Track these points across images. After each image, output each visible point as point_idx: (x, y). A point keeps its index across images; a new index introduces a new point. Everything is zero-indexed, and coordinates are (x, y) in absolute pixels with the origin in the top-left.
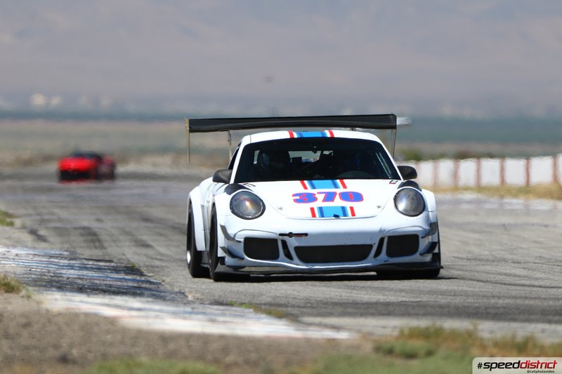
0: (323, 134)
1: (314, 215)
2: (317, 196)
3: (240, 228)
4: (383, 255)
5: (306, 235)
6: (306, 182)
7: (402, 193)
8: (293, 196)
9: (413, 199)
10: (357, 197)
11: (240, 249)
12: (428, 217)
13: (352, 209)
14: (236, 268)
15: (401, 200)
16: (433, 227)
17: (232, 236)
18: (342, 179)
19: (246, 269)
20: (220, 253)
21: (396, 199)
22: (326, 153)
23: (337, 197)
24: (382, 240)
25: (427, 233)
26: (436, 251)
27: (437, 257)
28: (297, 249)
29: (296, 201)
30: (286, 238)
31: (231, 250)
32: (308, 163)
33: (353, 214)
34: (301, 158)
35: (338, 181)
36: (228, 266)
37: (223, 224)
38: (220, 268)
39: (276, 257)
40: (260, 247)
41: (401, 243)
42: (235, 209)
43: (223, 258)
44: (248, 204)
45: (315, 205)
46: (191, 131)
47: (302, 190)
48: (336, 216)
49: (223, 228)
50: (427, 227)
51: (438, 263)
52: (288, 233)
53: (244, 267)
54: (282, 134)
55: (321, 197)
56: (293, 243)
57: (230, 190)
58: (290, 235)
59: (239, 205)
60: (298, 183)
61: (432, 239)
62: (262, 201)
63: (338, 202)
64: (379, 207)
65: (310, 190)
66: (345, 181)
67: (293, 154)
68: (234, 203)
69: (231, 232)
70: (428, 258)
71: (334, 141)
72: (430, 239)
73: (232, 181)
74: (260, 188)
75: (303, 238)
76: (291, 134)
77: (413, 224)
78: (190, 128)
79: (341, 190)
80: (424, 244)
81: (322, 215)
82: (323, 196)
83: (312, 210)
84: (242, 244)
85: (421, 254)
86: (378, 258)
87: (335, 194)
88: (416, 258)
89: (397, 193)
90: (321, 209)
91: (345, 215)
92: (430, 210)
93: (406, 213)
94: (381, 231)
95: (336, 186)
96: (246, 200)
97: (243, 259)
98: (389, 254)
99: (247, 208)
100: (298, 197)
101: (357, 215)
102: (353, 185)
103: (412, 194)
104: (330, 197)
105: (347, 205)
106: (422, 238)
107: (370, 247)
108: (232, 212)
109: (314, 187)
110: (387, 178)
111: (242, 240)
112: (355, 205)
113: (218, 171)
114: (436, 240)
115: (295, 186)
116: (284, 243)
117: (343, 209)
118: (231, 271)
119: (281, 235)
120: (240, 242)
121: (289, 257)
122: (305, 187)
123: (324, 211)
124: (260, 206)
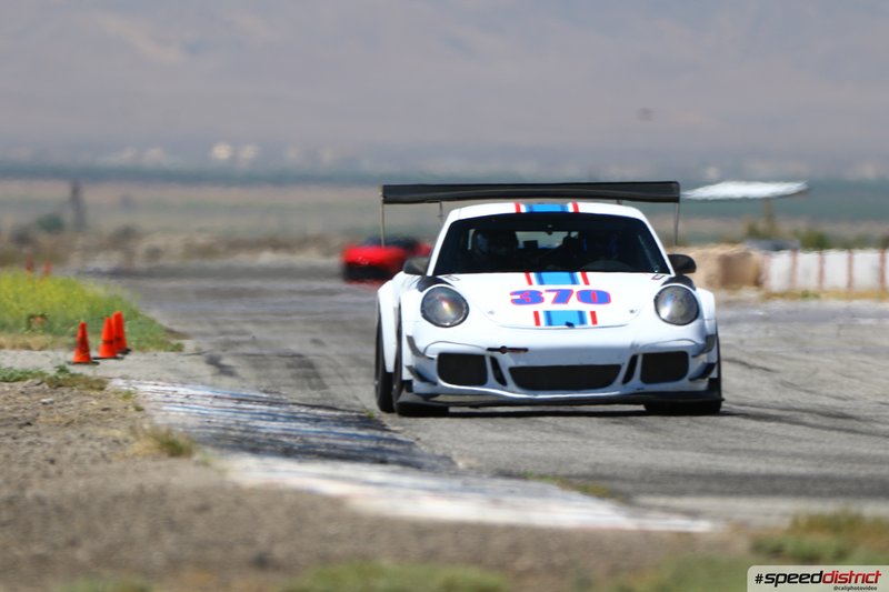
0: (563, 207)
1: (538, 323)
2: (545, 295)
3: (436, 340)
4: (636, 382)
5: (525, 350)
6: (532, 275)
7: (667, 293)
8: (513, 294)
9: (681, 301)
10: (602, 298)
11: (432, 370)
13: (593, 314)
14: (426, 396)
15: (664, 303)
16: (711, 341)
17: (422, 350)
18: (584, 271)
19: (440, 398)
20: (406, 375)
21: (657, 301)
22: (574, 234)
23: (574, 297)
24: (634, 359)
25: (701, 350)
26: (714, 375)
27: (716, 384)
28: (513, 370)
29: (515, 302)
30: (497, 354)
31: (421, 371)
32: (546, 249)
33: (595, 321)
34: (536, 242)
35: (579, 275)
36: (417, 394)
37: (410, 334)
38: (405, 397)
39: (482, 382)
40: (461, 366)
41: (661, 362)
42: (429, 313)
43: (409, 383)
44: (446, 306)
45: (541, 308)
46: (386, 201)
47: (525, 287)
48: (570, 325)
49: (411, 340)
50: (700, 342)
51: (717, 394)
52: (499, 346)
53: (437, 395)
54: (506, 208)
55: (549, 297)
56: (507, 361)
57: (421, 286)
58: (503, 350)
59: (433, 307)
60: (521, 276)
61: (708, 359)
62: (465, 301)
63: (574, 304)
64: (632, 311)
65: (536, 287)
66: (589, 274)
68: (427, 305)
69: (420, 344)
70: (703, 385)
71: (577, 215)
72: (704, 358)
73: (430, 273)
74: (465, 284)
75: (522, 354)
76: (518, 207)
77: (680, 336)
78: (384, 197)
79: (581, 286)
80: (695, 365)
81: (550, 322)
82: (554, 294)
83: (536, 314)
84: (435, 363)
85: (691, 380)
86: (631, 383)
87: (571, 292)
88: (684, 385)
89: (660, 293)
90: (548, 314)
91: (582, 321)
92: (706, 317)
93: (672, 321)
94: (633, 347)
95: (574, 282)
96: (443, 299)
97: (435, 384)
98: (645, 379)
99: (444, 310)
100: (518, 297)
101: (599, 324)
102: (599, 280)
103: (680, 293)
104: (563, 297)
105: (587, 308)
106: (694, 356)
107: (617, 368)
108: (424, 316)
109: (541, 282)
110: (650, 270)
111: (435, 356)
112: (597, 308)
114: (714, 360)
115: (517, 281)
116: (494, 362)
117: (581, 314)
118: (420, 400)
119: (490, 349)
120: (432, 359)
121: (502, 381)
122: (530, 283)
123: (553, 316)
124: (461, 307)
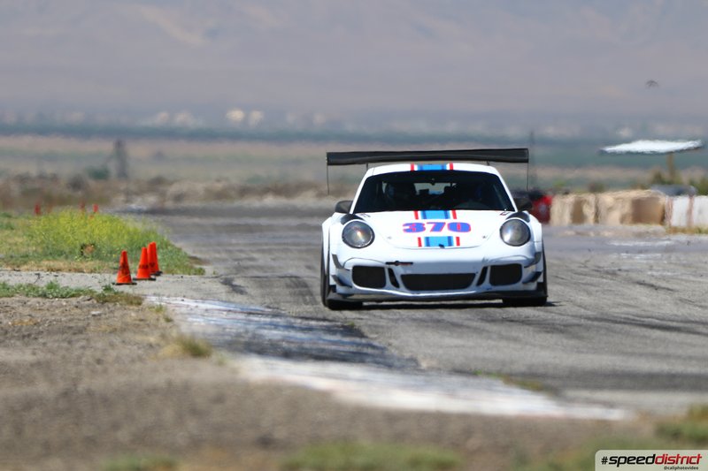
0: (443, 166)
1: (420, 245)
2: (426, 226)
3: (352, 257)
4: (487, 284)
5: (411, 263)
6: (419, 213)
7: (508, 224)
8: (406, 225)
9: (518, 230)
10: (465, 228)
11: (349, 278)
12: (533, 247)
13: (458, 239)
14: (345, 295)
15: (507, 232)
16: (538, 256)
17: (342, 264)
18: (454, 209)
19: (355, 297)
20: (332, 282)
21: (501, 230)
23: (446, 227)
24: (485, 269)
25: (531, 263)
26: (541, 279)
27: (543, 287)
28: (404, 277)
29: (406, 231)
30: (393, 267)
31: (341, 278)
32: (434, 195)
33: (458, 244)
34: (427, 190)
35: (450, 212)
36: (339, 294)
37: (335, 254)
38: (332, 296)
39: (382, 285)
40: (367, 274)
41: (503, 272)
42: (347, 239)
43: (334, 286)
44: (359, 234)
45: (423, 235)
46: (330, 164)
47: (414, 221)
48: (442, 246)
49: (335, 257)
50: (530, 257)
51: (542, 293)
52: (394, 261)
53: (352, 295)
54: (404, 167)
55: (429, 227)
56: (399, 271)
57: (344, 221)
58: (397, 263)
59: (350, 235)
60: (411, 213)
61: (536, 268)
62: (372, 231)
63: (446, 232)
64: (484, 237)
65: (421, 220)
66: (457, 212)
67: (419, 187)
68: (346, 233)
69: (341, 260)
70: (533, 286)
71: (452, 172)
72: (533, 268)
73: (351, 212)
74: (373, 219)
75: (409, 266)
76: (412, 167)
77: (519, 253)
78: (328, 159)
79: (451, 220)
80: (527, 273)
81: (428, 244)
82: (432, 226)
83: (419, 239)
84: (351, 273)
85: (525, 283)
86: (481, 286)
87: (444, 224)
88: (519, 286)
89: (504, 224)
90: (427, 239)
91: (450, 244)
92: (535, 239)
93: (512, 243)
94: (484, 261)
95: (447, 217)
96: (357, 229)
97: (351, 287)
98: (493, 282)
99: (357, 237)
100: (408, 227)
101: (462, 245)
102: (463, 216)
103: (517, 224)
104: (438, 227)
105: (454, 235)
106: (526, 267)
107: (473, 275)
108: (345, 241)
109: (425, 217)
111: (351, 268)
112: (461, 235)
113: (340, 203)
114: (541, 269)
115: (408, 216)
116: (391, 271)
117: (450, 238)
118: (340, 298)
119: (387, 263)
120: (349, 270)
121: (396, 285)
122: (417, 218)
123: (430, 240)
124: (369, 234)
